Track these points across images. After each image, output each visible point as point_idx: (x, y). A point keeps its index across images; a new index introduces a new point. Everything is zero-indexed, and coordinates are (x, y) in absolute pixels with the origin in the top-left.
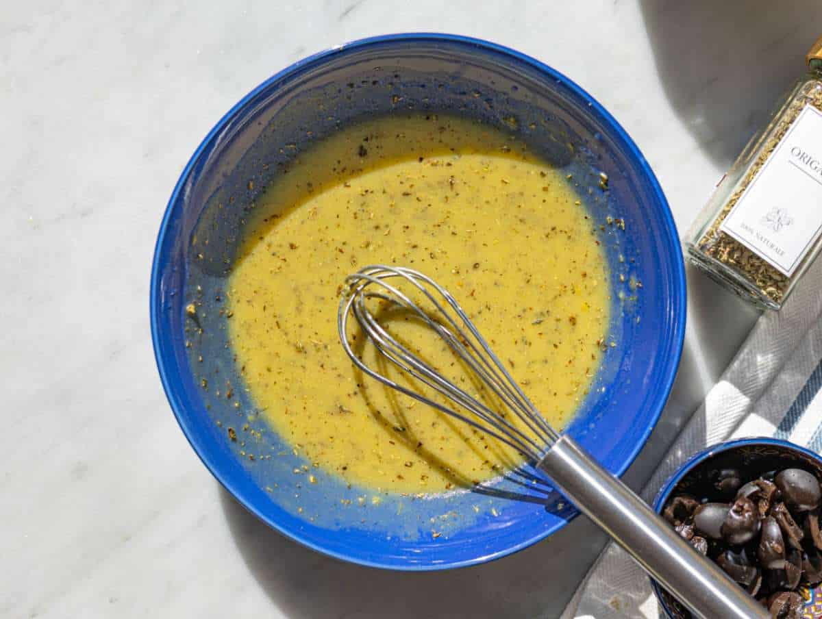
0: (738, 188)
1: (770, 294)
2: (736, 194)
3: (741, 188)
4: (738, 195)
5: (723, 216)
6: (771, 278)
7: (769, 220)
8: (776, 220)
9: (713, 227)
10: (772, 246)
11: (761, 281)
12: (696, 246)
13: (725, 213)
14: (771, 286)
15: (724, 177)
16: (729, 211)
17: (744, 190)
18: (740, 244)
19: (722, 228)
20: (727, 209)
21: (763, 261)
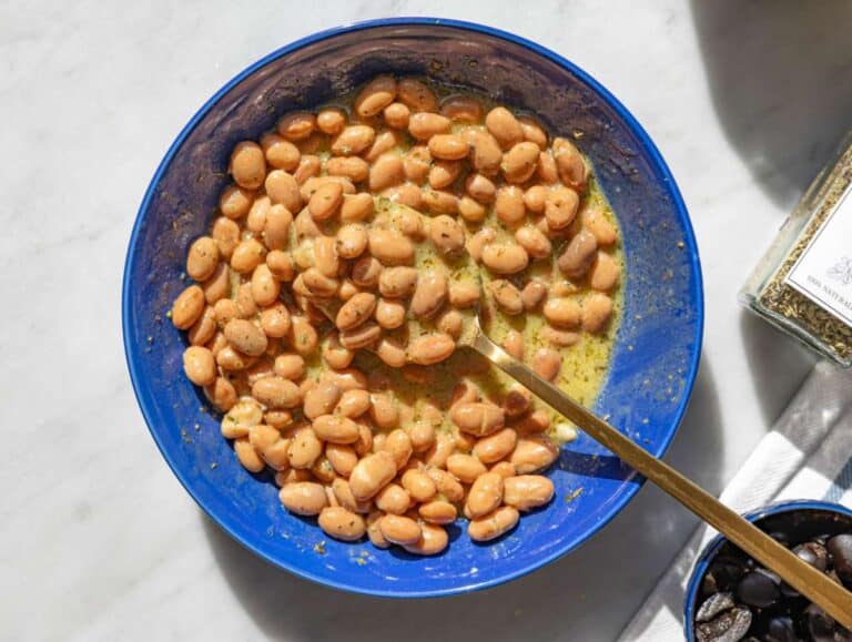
0: (803, 235)
1: (839, 350)
2: (802, 243)
3: (807, 236)
4: (804, 243)
5: (787, 267)
6: (839, 333)
7: (838, 272)
8: (845, 271)
9: (776, 278)
10: (842, 300)
11: (827, 336)
12: (758, 299)
13: (790, 263)
14: (840, 341)
15: (787, 221)
16: (794, 262)
17: (810, 238)
18: (805, 297)
19: (786, 280)
20: (792, 259)
21: (829, 315)
